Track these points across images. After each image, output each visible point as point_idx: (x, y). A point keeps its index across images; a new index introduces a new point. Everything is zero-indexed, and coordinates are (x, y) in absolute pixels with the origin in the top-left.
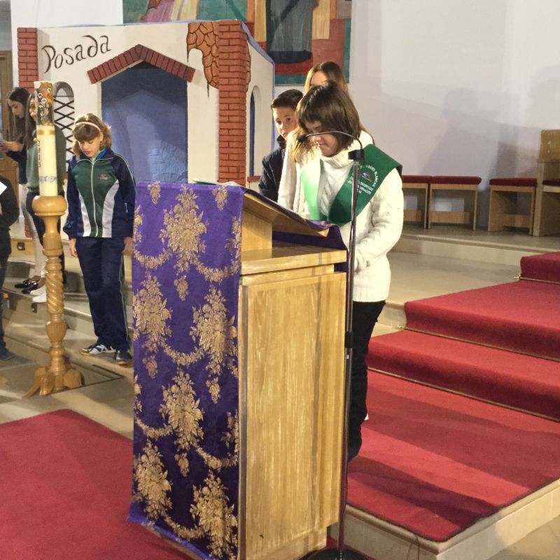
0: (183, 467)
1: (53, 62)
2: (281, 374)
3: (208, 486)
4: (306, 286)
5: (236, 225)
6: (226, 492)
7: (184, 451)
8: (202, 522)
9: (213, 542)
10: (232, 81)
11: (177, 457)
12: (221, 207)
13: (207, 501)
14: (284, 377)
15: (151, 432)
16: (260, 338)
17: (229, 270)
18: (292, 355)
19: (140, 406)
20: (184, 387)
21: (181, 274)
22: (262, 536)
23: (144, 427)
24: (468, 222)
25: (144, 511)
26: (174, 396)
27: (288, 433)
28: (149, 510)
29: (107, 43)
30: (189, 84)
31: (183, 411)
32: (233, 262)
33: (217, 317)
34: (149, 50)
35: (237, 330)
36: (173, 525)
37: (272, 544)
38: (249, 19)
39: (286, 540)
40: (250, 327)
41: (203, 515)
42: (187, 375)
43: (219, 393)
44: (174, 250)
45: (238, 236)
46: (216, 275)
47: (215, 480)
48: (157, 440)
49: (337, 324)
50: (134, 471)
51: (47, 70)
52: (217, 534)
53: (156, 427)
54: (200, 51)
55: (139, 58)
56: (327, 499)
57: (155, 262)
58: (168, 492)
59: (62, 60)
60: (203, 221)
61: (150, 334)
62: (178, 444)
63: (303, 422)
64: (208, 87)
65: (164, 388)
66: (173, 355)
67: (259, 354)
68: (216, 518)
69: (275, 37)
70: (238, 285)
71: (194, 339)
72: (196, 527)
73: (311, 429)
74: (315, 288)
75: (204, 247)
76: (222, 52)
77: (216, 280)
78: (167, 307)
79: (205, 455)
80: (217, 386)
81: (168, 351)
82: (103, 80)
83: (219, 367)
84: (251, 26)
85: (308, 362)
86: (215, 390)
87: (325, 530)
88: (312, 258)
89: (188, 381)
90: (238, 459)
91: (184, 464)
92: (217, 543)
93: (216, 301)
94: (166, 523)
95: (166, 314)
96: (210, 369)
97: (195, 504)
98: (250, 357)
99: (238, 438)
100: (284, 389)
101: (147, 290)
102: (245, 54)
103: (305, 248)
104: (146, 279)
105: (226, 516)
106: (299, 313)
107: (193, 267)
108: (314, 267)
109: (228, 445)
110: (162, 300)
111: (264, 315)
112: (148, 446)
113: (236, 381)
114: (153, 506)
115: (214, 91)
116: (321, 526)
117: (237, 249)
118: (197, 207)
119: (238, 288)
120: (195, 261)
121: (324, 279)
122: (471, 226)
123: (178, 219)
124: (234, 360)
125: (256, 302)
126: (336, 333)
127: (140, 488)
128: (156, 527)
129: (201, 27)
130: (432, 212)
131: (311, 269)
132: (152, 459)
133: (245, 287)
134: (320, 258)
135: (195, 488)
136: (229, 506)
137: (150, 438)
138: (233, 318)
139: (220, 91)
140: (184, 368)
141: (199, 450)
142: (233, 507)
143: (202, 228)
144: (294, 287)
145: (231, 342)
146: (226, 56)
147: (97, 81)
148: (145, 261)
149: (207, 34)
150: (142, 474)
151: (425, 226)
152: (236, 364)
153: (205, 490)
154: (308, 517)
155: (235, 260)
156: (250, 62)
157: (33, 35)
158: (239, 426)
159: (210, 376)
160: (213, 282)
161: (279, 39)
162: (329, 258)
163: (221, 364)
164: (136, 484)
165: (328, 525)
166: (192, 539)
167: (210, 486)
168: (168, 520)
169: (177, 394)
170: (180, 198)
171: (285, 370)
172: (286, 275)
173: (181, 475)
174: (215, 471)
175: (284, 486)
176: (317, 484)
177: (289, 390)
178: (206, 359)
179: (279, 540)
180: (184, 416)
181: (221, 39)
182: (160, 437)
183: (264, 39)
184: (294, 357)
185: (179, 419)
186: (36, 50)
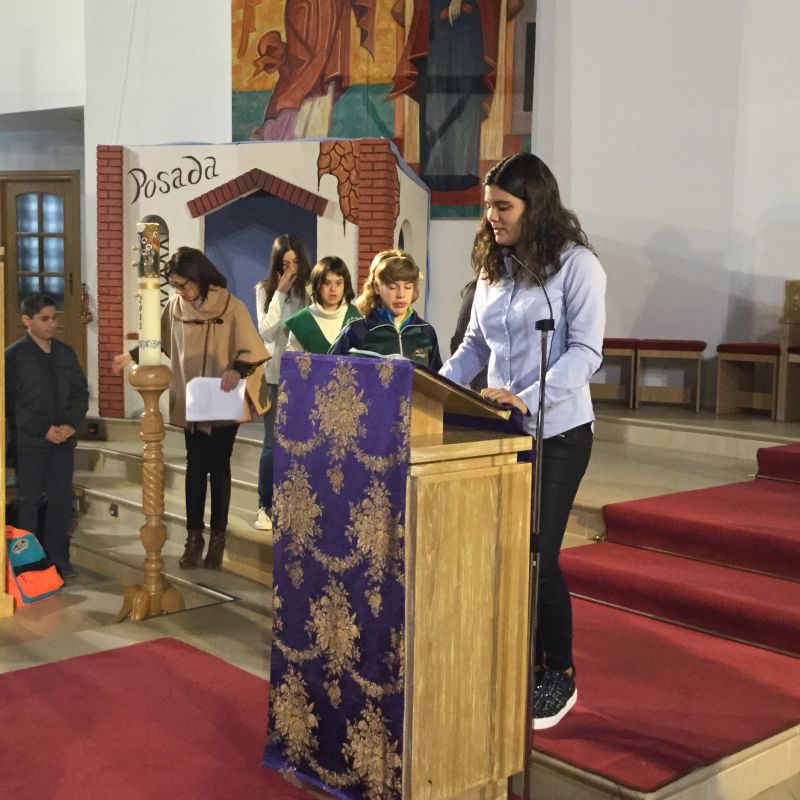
0: (333, 697)
1: (142, 190)
2: (455, 584)
3: (365, 719)
4: (485, 477)
5: (404, 406)
6: (387, 726)
7: (335, 677)
8: (357, 764)
9: (370, 788)
10: (376, 216)
11: (326, 684)
12: (386, 385)
13: (364, 739)
14: (459, 587)
15: (294, 656)
16: (431, 538)
17: (395, 458)
18: (468, 561)
19: (280, 623)
20: (337, 599)
21: (336, 463)
22: (430, 782)
23: (284, 649)
24: (688, 401)
25: (283, 754)
26: (325, 610)
27: (462, 655)
28: (289, 752)
29: (214, 167)
30: (319, 219)
31: (336, 627)
32: (400, 449)
33: (380, 513)
34: (268, 176)
35: (404, 528)
36: (320, 770)
37: (442, 794)
38: (397, 133)
39: (458, 790)
40: (419, 525)
41: (359, 756)
42: (341, 584)
43: (381, 605)
44: (327, 434)
45: (406, 418)
46: (379, 464)
47: (375, 711)
48: (301, 664)
49: (520, 524)
50: (271, 705)
51: (135, 200)
52: (376, 777)
53: (301, 648)
54: (335, 178)
55: (255, 186)
56: (509, 742)
57: (304, 448)
58: (314, 729)
59: (155, 187)
60: (363, 400)
61: (295, 534)
62: (328, 669)
63: (480, 643)
64: (344, 223)
65: (311, 600)
66: (324, 559)
67: (429, 558)
68: (374, 759)
69: (431, 158)
70: (406, 475)
71: (350, 540)
72: (349, 771)
73: (489, 653)
74: (494, 480)
75: (364, 431)
76: (363, 179)
77: (379, 470)
78: (317, 502)
79: (362, 681)
80: (379, 597)
81: (318, 555)
82: (207, 214)
83: (381, 573)
84: (399, 142)
85: (486, 570)
86: (376, 601)
87: (506, 781)
88: (491, 445)
89: (342, 591)
90: (403, 684)
91: (335, 693)
92: (375, 789)
93: (378, 495)
94: (311, 767)
95: (316, 510)
96: (370, 576)
97: (349, 742)
98: (419, 561)
99: (403, 658)
100: (458, 602)
101: (292, 482)
102: (393, 181)
103: (483, 433)
104: (292, 469)
105: (388, 756)
106: (475, 512)
107: (350, 455)
108: (493, 455)
109: (391, 667)
110: (312, 493)
111: (435, 512)
112: (289, 673)
113: (402, 589)
114: (294, 747)
115: (352, 228)
116: (501, 775)
117: (404, 434)
118: (356, 384)
119: (405, 480)
120: (353, 448)
121: (505, 470)
122: (693, 406)
123: (333, 397)
124: (399, 564)
125: (426, 497)
126: (520, 536)
127: (278, 726)
128: (299, 774)
129: (337, 147)
130: (640, 388)
131: (489, 459)
132: (294, 688)
133: (414, 479)
134: (501, 445)
135: (348, 722)
136: (392, 742)
137: (292, 663)
138: (400, 515)
139: (361, 228)
140: (337, 576)
141: (355, 676)
142: (396, 743)
143: (362, 408)
144: (470, 479)
145: (396, 543)
146: (369, 183)
147: (200, 214)
148: (291, 448)
149: (344, 156)
150: (281, 707)
151: (631, 406)
152: (402, 569)
153: (362, 724)
154: (486, 762)
155: (402, 446)
156: (399, 190)
157: (118, 155)
158: (405, 644)
159: (369, 584)
160: (375, 472)
161: (436, 159)
162: (512, 445)
163: (383, 570)
164: (272, 721)
165: (509, 775)
166: (343, 787)
167: (368, 718)
168: (313, 764)
169: (328, 607)
170: (335, 372)
171: (459, 579)
172: (460, 465)
173: (331, 707)
174: (374, 701)
175: (457, 720)
176: (496, 721)
177: (464, 603)
178: (365, 564)
179: (451, 789)
180: (336, 634)
181: (363, 162)
182: (305, 661)
183: (417, 160)
184: (470, 563)
185: (330, 638)
186: (121, 175)
